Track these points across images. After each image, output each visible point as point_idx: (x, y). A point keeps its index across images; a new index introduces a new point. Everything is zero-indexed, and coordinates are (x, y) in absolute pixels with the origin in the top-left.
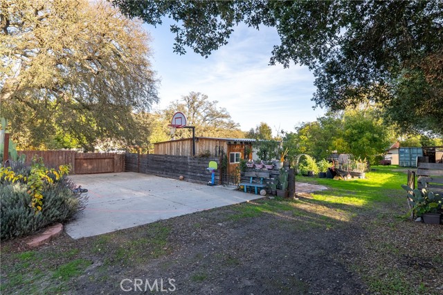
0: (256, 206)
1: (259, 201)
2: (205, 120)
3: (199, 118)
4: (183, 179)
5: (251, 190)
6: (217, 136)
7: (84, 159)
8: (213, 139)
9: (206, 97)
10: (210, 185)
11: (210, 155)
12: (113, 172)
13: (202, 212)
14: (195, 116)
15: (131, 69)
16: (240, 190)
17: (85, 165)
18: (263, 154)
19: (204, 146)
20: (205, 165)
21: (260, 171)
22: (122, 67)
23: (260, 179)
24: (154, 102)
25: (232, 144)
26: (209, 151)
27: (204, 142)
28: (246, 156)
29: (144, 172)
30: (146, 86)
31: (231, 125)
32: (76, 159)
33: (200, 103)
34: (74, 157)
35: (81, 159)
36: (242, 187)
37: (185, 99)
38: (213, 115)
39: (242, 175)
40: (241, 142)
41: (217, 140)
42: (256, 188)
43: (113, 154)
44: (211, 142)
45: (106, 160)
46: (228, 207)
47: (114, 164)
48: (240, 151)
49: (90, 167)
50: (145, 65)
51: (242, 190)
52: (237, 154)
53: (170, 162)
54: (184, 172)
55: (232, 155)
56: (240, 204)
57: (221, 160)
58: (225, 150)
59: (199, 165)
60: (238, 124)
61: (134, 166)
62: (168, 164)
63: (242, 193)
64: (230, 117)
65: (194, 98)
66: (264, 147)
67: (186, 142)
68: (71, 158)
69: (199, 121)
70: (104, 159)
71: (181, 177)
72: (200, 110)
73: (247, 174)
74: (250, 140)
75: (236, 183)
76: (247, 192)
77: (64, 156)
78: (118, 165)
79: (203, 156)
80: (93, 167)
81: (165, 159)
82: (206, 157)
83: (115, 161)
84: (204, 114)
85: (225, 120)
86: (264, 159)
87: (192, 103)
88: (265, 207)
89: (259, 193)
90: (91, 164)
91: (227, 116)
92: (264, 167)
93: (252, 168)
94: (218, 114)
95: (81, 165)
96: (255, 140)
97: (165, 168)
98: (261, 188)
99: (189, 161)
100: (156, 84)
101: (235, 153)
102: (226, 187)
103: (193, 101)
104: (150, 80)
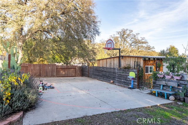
0: (165, 110)
1: (168, 106)
2: (131, 45)
3: (127, 44)
4: (113, 83)
5: (161, 95)
6: (139, 55)
7: (61, 69)
8: (133, 57)
9: (132, 31)
10: (130, 88)
11: (130, 68)
12: (75, 76)
13: (119, 112)
14: (125, 43)
15: (84, 16)
16: (151, 94)
17: (61, 72)
18: (172, 67)
19: (127, 61)
20: (127, 74)
21: (169, 81)
22: (79, 16)
23: (169, 87)
24: (97, 35)
25: (146, 60)
26: (129, 65)
27: (127, 59)
28: (158, 69)
29: (91, 77)
30: (92, 26)
31: (149, 48)
32: (57, 69)
33: (128, 35)
34: (56, 68)
35: (59, 69)
36: (154, 92)
37: (119, 34)
38: (136, 42)
39: (154, 83)
40: (154, 59)
41: (136, 57)
42: (165, 94)
43: (76, 66)
44: (132, 59)
45: (72, 70)
46: (141, 109)
47: (76, 72)
48: (153, 65)
49: (64, 73)
50: (91, 13)
51: (154, 94)
52: (150, 67)
53: (105, 71)
54: (114, 78)
55: (147, 68)
56: (152, 107)
57: (138, 71)
58: (142, 64)
59: (123, 74)
60: (153, 47)
61: (86, 73)
62: (104, 73)
63: (153, 97)
64: (147, 43)
65: (124, 32)
66: (173, 62)
67: (116, 59)
68: (55, 68)
69: (127, 46)
70: (71, 69)
71: (112, 81)
72: (128, 40)
73: (158, 82)
74: (161, 57)
75: (149, 88)
76: (158, 96)
77: (51, 67)
78: (78, 72)
79: (125, 68)
80: (65, 73)
81: (103, 69)
82: (128, 69)
83: (76, 70)
84: (130, 42)
85: (144, 45)
86: (173, 71)
87: (123, 36)
88: (173, 113)
89: (168, 98)
90: (64, 72)
91: (146, 43)
92: (172, 77)
93: (162, 78)
94: (139, 41)
95: (59, 72)
96: (165, 57)
97: (103, 75)
98: (170, 95)
99: (116, 71)
100: (98, 24)
101: (149, 66)
102: (142, 91)
103: (123, 35)
104: (94, 22)
